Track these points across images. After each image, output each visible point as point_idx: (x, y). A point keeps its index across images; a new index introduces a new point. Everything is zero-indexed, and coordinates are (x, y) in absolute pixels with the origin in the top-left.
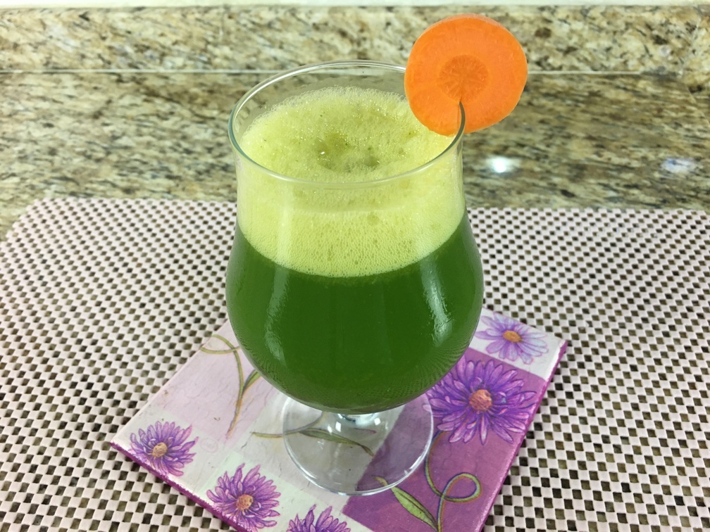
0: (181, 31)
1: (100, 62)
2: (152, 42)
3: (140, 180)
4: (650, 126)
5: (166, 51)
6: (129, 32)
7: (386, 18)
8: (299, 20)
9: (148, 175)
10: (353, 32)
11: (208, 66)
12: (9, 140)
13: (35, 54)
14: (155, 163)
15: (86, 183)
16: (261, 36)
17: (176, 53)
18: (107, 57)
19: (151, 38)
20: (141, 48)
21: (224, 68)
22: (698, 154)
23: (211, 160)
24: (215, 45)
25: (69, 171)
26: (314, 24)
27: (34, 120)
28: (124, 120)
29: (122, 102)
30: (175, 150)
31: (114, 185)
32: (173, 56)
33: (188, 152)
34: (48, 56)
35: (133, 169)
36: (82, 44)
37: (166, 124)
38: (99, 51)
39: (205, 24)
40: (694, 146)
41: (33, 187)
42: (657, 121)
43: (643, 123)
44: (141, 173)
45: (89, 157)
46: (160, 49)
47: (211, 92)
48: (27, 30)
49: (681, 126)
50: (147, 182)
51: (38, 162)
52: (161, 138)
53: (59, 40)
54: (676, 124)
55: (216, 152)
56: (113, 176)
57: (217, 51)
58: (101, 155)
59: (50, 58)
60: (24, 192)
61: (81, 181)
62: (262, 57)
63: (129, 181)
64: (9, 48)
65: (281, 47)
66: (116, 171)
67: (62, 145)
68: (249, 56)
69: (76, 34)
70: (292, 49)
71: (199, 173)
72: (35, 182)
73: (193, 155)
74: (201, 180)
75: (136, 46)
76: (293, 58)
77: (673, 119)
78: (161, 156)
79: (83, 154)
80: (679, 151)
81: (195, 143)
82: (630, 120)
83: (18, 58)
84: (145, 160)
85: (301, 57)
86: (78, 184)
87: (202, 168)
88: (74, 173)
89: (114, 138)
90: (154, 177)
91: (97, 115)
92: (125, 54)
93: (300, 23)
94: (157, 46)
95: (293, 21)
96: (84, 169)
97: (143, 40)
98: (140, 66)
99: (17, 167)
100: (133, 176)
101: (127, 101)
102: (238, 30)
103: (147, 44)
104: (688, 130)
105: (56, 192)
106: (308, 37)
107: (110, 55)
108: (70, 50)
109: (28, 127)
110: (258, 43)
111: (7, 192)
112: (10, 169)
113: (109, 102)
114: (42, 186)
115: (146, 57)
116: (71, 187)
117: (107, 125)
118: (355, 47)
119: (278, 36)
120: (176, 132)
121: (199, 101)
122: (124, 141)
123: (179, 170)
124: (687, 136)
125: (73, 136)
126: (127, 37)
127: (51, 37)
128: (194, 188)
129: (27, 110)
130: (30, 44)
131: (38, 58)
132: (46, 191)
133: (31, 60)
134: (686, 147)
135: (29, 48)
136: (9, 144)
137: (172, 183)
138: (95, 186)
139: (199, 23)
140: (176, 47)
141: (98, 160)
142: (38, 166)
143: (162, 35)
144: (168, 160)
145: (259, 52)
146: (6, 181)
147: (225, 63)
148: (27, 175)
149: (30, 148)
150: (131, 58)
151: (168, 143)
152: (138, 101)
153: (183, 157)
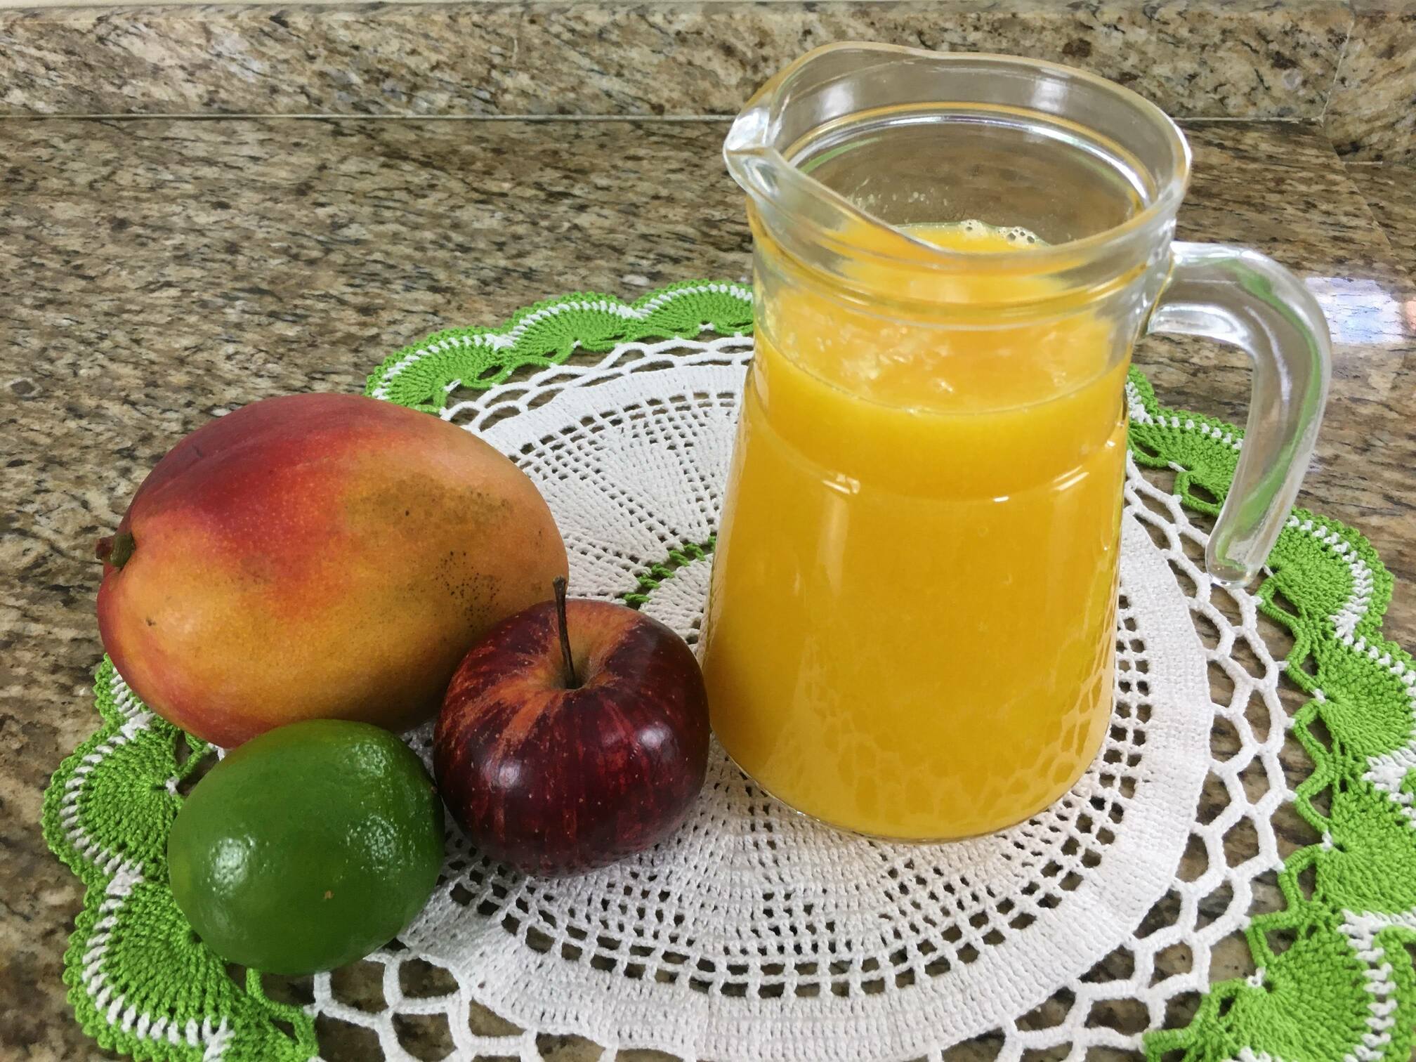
0: (447, 45)
1: (303, 100)
2: (394, 66)
3: (385, 293)
4: (1262, 208)
5: (419, 81)
6: (356, 48)
7: (804, 23)
8: (652, 26)
9: (398, 286)
10: (744, 47)
11: (492, 108)
12: (155, 229)
13: (189, 85)
14: (409, 267)
15: (293, 298)
16: (586, 54)
17: (437, 85)
18: (315, 92)
19: (395, 57)
20: (376, 76)
21: (519, 112)
22: (1341, 253)
23: (503, 263)
24: (505, 72)
25: (263, 279)
26: (678, 33)
27: (196, 197)
28: (350, 197)
29: (344, 168)
30: (442, 247)
31: (342, 302)
32: (431, 89)
33: (464, 249)
34: (212, 88)
35: (373, 276)
36: (273, 67)
37: (421, 204)
38: (303, 80)
39: (488, 33)
40: (1335, 238)
41: (204, 304)
42: (1273, 198)
43: (1247, 202)
44: (386, 282)
45: (296, 257)
46: (408, 77)
47: (497, 151)
48: (177, 42)
49: (1315, 206)
50: (396, 296)
51: (209, 265)
52: (416, 227)
53: (233, 60)
54: (1307, 203)
55: (512, 249)
56: (339, 287)
57: (508, 82)
58: (315, 254)
59: (216, 92)
60: (190, 312)
61: (283, 295)
62: (586, 91)
63: (366, 294)
64: (143, 75)
65: (619, 75)
66: (343, 280)
67: (248, 238)
68: (562, 90)
69: (263, 49)
70: (638, 76)
71: (485, 283)
72: (206, 297)
73: (474, 255)
74: (489, 294)
75: (367, 72)
76: (640, 94)
77: (1303, 195)
78: (418, 255)
79: (285, 251)
80: (1309, 247)
81: (474, 234)
82: (1227, 197)
83: (160, 93)
84: (391, 262)
85: (655, 91)
86: (280, 300)
87: (488, 274)
88: (272, 282)
89: (336, 226)
90: (408, 289)
91: (302, 190)
92: (347, 87)
93: (653, 30)
94: (404, 72)
95: (644, 27)
96: (289, 276)
97: (379, 62)
98: (373, 108)
99: (172, 272)
100: (373, 288)
101: (351, 166)
102: (547, 43)
103: (386, 68)
104: (1328, 213)
105: (244, 312)
106: (667, 57)
107: (321, 89)
108: (252, 79)
109: (185, 208)
110: (580, 68)
111: (161, 312)
112: (163, 275)
113: (322, 167)
114: (220, 301)
115: (383, 91)
116: (270, 304)
117: (322, 205)
118: (749, 74)
119: (615, 55)
120: (441, 216)
121: (479, 165)
122: (353, 231)
123: (451, 278)
124: (1324, 223)
125: (266, 223)
126: (352, 55)
127: (219, 55)
128: (477, 305)
129: (180, 180)
130: (182, 68)
131: (194, 92)
132: (228, 310)
133: (182, 95)
134: (1321, 241)
135: (181, 75)
136: (155, 235)
137: (439, 298)
138: (308, 302)
139: (477, 31)
140: (437, 74)
141: (311, 262)
142: (209, 270)
143: (413, 52)
144: (431, 261)
145: (582, 83)
146: (156, 294)
147: (522, 103)
148: (192, 285)
149: (192, 242)
150: (358, 94)
151: (428, 235)
152: (373, 166)
153: (456, 257)
